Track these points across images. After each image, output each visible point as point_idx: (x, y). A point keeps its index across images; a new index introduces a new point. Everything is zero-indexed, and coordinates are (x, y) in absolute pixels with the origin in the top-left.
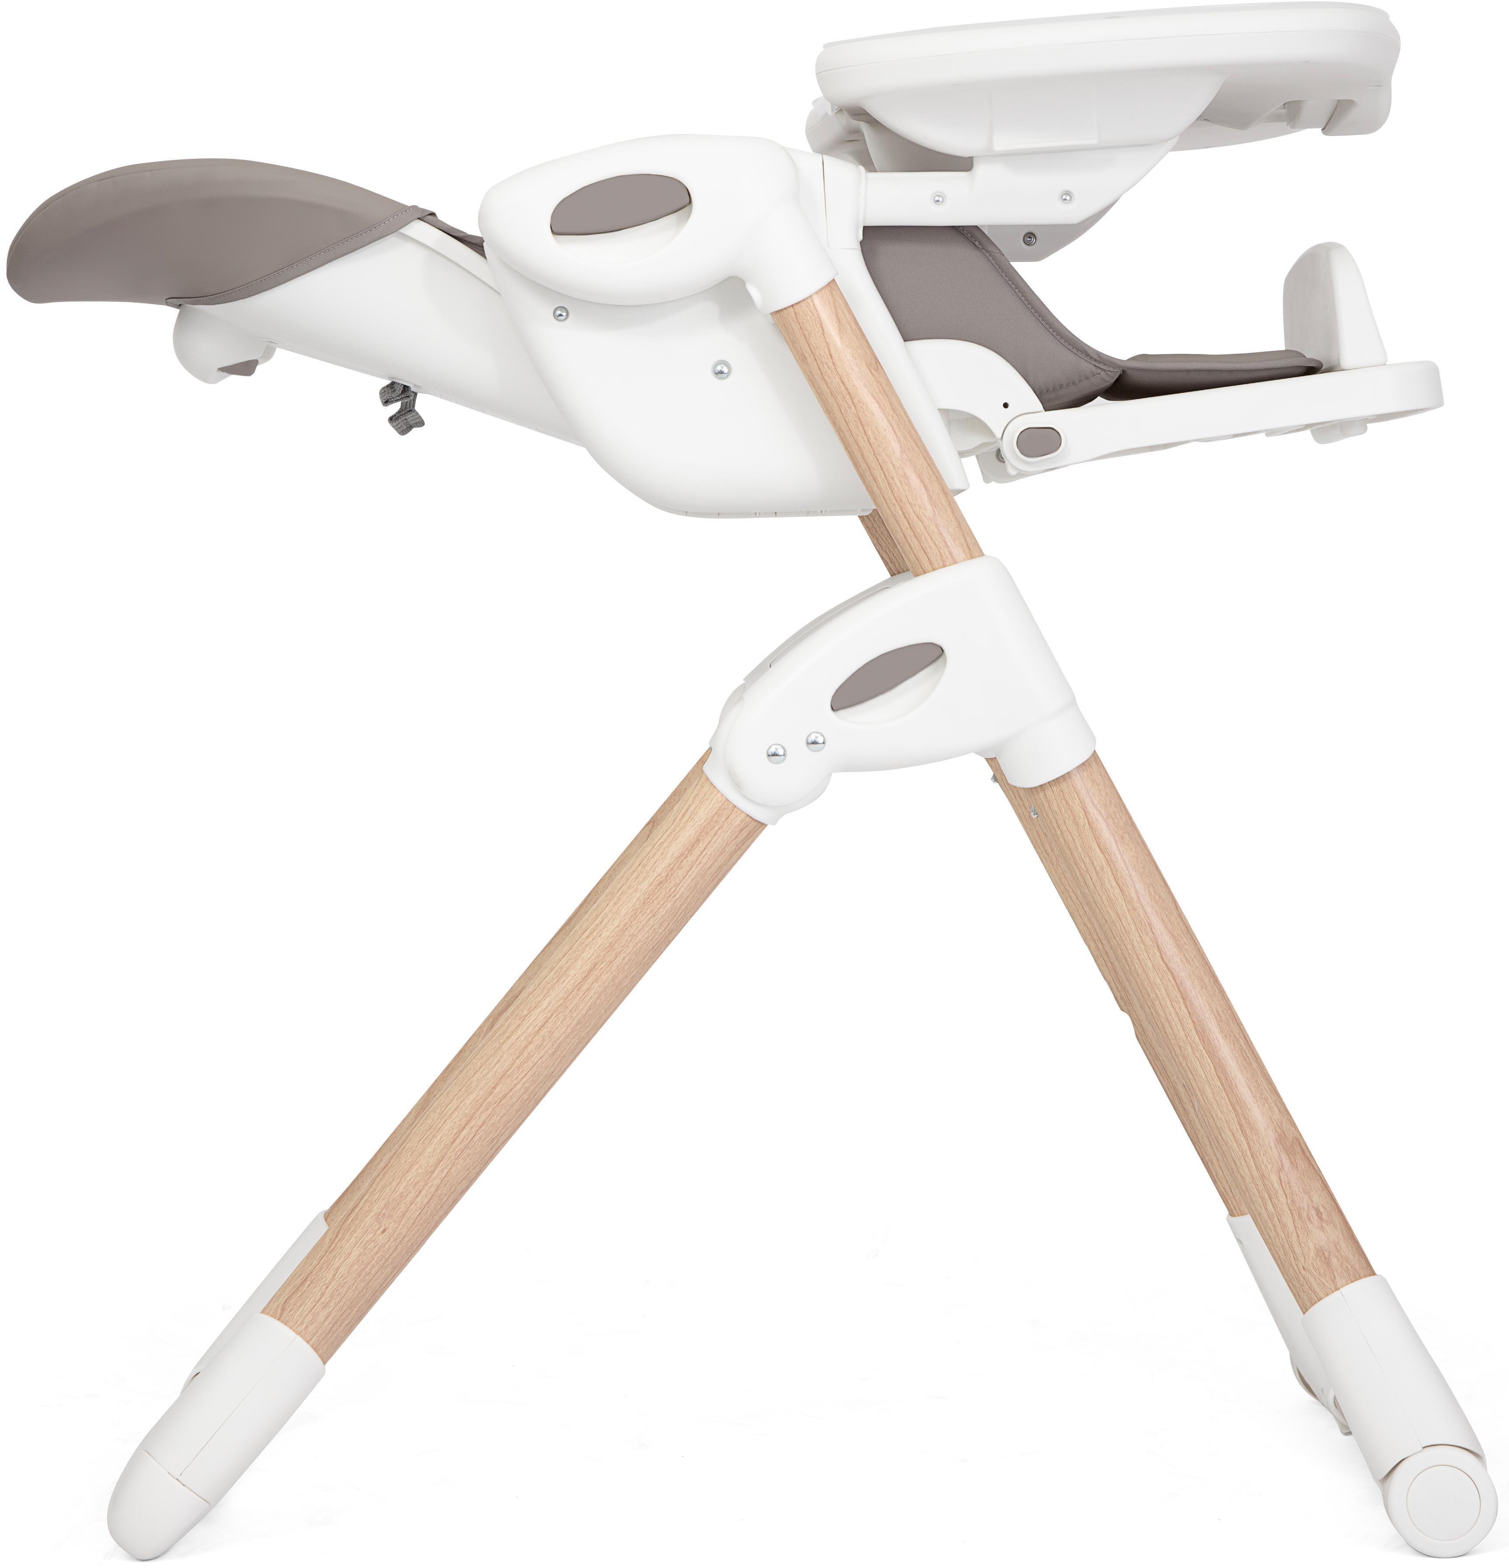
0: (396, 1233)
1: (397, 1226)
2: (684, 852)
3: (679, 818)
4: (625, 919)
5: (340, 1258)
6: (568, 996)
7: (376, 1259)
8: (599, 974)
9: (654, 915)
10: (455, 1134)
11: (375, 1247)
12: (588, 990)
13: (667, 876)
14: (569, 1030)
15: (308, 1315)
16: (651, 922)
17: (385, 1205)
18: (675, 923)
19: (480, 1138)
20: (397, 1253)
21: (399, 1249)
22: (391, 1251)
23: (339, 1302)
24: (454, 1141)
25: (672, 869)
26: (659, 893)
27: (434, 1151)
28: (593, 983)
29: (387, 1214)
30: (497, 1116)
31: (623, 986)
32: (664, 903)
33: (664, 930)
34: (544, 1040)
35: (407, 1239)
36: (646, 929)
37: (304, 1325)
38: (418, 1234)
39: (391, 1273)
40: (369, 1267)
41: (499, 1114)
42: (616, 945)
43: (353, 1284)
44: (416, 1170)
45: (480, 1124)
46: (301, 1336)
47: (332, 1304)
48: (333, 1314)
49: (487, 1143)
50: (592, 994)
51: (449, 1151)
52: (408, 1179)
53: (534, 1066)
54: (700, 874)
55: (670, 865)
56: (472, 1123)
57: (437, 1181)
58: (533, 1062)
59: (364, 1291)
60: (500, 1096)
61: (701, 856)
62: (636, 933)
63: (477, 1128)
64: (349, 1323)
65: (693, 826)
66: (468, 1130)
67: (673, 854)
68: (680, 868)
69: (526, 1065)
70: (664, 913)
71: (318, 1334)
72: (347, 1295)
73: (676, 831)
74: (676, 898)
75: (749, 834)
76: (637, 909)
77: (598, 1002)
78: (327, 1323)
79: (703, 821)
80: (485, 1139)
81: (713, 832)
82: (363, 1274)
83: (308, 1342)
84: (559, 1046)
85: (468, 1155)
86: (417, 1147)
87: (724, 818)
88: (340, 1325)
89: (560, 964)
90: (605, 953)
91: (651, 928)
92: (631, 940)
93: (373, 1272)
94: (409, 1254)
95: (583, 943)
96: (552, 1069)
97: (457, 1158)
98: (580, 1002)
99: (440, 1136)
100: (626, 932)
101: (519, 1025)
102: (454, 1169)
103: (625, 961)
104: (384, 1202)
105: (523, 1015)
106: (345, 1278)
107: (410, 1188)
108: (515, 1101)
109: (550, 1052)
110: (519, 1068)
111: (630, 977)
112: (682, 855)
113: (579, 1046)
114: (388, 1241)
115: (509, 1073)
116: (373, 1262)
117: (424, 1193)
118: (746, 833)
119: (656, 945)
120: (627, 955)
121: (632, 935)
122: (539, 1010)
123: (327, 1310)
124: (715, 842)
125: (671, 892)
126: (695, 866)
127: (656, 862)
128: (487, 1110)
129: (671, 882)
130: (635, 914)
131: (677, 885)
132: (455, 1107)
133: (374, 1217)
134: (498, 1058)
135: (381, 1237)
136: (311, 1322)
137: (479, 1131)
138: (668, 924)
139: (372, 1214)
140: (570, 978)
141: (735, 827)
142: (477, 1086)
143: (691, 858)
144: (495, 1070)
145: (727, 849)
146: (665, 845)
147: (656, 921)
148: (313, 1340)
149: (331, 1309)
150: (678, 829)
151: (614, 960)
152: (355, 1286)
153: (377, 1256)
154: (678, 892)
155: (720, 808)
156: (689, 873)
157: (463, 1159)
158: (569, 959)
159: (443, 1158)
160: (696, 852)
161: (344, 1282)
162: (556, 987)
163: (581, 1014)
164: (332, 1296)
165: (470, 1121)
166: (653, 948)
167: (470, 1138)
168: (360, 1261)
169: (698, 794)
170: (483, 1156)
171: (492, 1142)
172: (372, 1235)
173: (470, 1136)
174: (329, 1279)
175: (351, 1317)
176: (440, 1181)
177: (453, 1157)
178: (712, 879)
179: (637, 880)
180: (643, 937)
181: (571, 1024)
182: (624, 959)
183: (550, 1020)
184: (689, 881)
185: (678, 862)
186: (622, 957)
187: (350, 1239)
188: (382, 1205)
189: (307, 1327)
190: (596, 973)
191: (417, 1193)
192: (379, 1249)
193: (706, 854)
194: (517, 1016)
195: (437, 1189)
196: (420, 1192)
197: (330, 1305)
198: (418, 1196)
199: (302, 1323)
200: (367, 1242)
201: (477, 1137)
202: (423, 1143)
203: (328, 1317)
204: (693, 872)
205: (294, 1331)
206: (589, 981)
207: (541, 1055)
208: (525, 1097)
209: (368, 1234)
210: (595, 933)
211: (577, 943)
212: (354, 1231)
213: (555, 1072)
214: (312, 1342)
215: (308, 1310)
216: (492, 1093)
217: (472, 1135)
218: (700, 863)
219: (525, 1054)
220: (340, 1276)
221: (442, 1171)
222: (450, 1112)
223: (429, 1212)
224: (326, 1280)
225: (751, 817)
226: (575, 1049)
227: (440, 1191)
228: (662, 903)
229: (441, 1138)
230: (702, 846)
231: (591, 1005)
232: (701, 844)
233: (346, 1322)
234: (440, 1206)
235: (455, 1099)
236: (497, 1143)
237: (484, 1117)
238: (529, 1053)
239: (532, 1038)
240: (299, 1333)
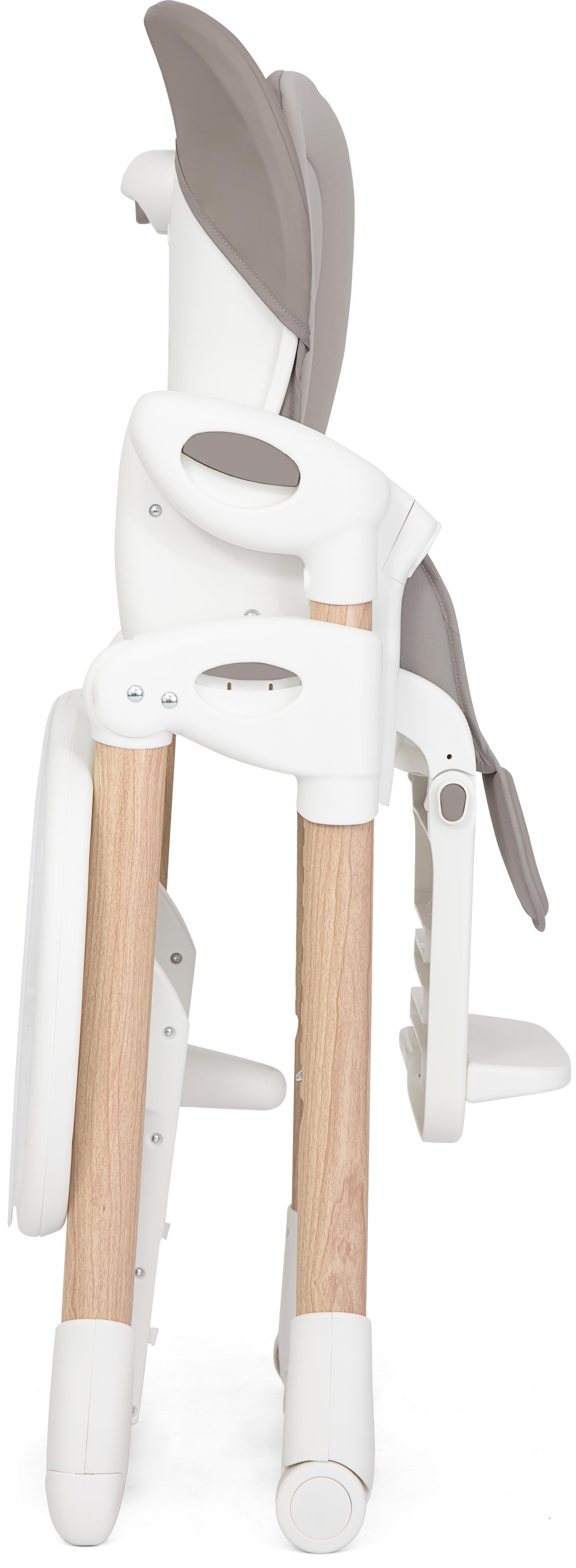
0: (114, 1204)
1: (110, 1199)
2: (122, 806)
3: (101, 785)
4: (114, 881)
5: (87, 1248)
6: (114, 960)
7: (112, 1231)
8: (124, 931)
9: (132, 864)
10: (105, 1109)
11: (106, 1224)
12: (124, 946)
13: (122, 831)
14: (131, 983)
15: (93, 1301)
16: (134, 870)
17: (92, 1190)
18: (151, 858)
19: (124, 1099)
20: (123, 1216)
21: (124, 1213)
22: (119, 1218)
23: (109, 1277)
24: (108, 1114)
25: (122, 824)
26: (124, 846)
27: (99, 1131)
28: (124, 940)
29: (98, 1196)
30: (125, 1077)
31: (147, 926)
32: (133, 851)
33: (147, 868)
34: (119, 1002)
35: (124, 1202)
36: (134, 877)
37: (96, 1311)
38: (129, 1192)
39: (130, 1233)
40: (112, 1240)
41: (125, 1074)
42: (121, 902)
43: (109, 1259)
44: (96, 1152)
45: (117, 1090)
46: (99, 1318)
47: (105, 1282)
48: (110, 1288)
49: (132, 1099)
50: (129, 947)
51: (109, 1124)
52: (95, 1162)
53: (125, 1025)
54: (144, 813)
55: (118, 822)
56: (111, 1093)
57: (116, 1149)
58: (123, 1023)
59: (120, 1258)
60: (117, 1061)
61: (135, 801)
62: (128, 884)
63: (117, 1094)
64: (126, 1286)
65: (115, 784)
66: (112, 1100)
67: (115, 813)
68: (126, 819)
69: (119, 1028)
70: (138, 857)
71: (110, 1309)
72: (110, 1270)
73: (106, 796)
74: (139, 841)
75: (157, 762)
76: (118, 868)
77: (137, 950)
78: (110, 1298)
79: (119, 776)
80: (128, 1097)
81: (131, 778)
82: (111, 1247)
83: (107, 1319)
84: (132, 999)
85: (125, 1116)
86: (85, 1136)
87: (132, 764)
88: (121, 1291)
89: (92, 943)
90: (118, 913)
91: (137, 874)
92: (129, 892)
93: (117, 1241)
94: (134, 1211)
95: (98, 917)
96: (140, 1018)
97: (118, 1124)
98: (125, 958)
99: (95, 1118)
100: (122, 889)
101: (95, 1005)
102: (121, 1133)
103: (135, 909)
104: (90, 1190)
105: (92, 996)
106: (101, 1259)
107: (101, 1167)
108: (129, 1057)
109: (129, 1007)
110: (115, 1033)
111: (147, 917)
112: (121, 810)
113: (147, 988)
114: (112, 1213)
115: (111, 1041)
116: (112, 1235)
117: (112, 1163)
118: (155, 762)
119: (149, 883)
120: (134, 904)
121: (127, 888)
122: (101, 985)
123: (104, 1289)
124: (138, 784)
125: (132, 840)
126: (136, 811)
127: (107, 827)
128: (115, 1078)
129: (127, 833)
130: (119, 872)
131: (133, 832)
132: (91, 1091)
133: (90, 1205)
134: (97, 1037)
135: (105, 1213)
136: (99, 1305)
137: (120, 1095)
138: (147, 863)
139: (88, 1203)
140: (106, 948)
141: (144, 764)
142: (96, 1066)
143: (129, 807)
144: (100, 1046)
145: (150, 783)
146: (105, 810)
147: (137, 867)
148: (109, 1315)
149: (106, 1286)
150: (106, 793)
151: (127, 913)
152: (111, 1259)
153: (112, 1228)
154: (137, 836)
155: (124, 758)
156: (136, 818)
157: (122, 1122)
158: (96, 935)
159: (108, 1131)
160: (130, 800)
161: (102, 1261)
162: (102, 960)
163: (131, 966)
164: (101, 1277)
165: (108, 1092)
166: (148, 886)
167: (117, 1105)
168: (103, 1240)
169: (102, 759)
170: (135, 1110)
171: (134, 1096)
172: (98, 1217)
173: (116, 1103)
174: (90, 1268)
175: (124, 1281)
176: (118, 1148)
177: (115, 1126)
178: (155, 810)
179: (104, 849)
180: (136, 884)
181: (130, 978)
182: (133, 908)
183: (113, 986)
184: (140, 823)
185: (122, 816)
186: (131, 908)
187: (85, 1230)
188: (90, 1192)
189: (98, 1310)
190: (121, 931)
191: (108, 1167)
192: (110, 1223)
193: (138, 797)
194: (89, 999)
195: (120, 1154)
196: (110, 1165)
197: (104, 1284)
198: (110, 1169)
199: (93, 1310)
200: (98, 1224)
201: (122, 1100)
202: (87, 1131)
203: (108, 1293)
204: (137, 815)
205: (91, 1318)
206: (121, 940)
207: (124, 1014)
208: (135, 1049)
209: (94, 1219)
210: (101, 905)
211: (94, 921)
212: (84, 1223)
213: (143, 1018)
214: (109, 1317)
215: (91, 1298)
216: (109, 1064)
217: (117, 1101)
218: (138, 806)
219: (113, 1021)
220: (96, 1260)
221: (114, 1140)
222: (91, 1096)
223: (126, 1174)
224: (89, 1269)
225: (150, 749)
226: (146, 993)
227: (122, 1154)
228: (131, 851)
229: (97, 1119)
230: (130, 793)
231: (134, 956)
232: (129, 792)
233: (124, 1287)
234: (130, 1164)
235: (88, 1086)
236: (138, 1094)
237: (116, 1083)
238: (115, 1019)
239: (110, 1007)
240: (97, 1318)
